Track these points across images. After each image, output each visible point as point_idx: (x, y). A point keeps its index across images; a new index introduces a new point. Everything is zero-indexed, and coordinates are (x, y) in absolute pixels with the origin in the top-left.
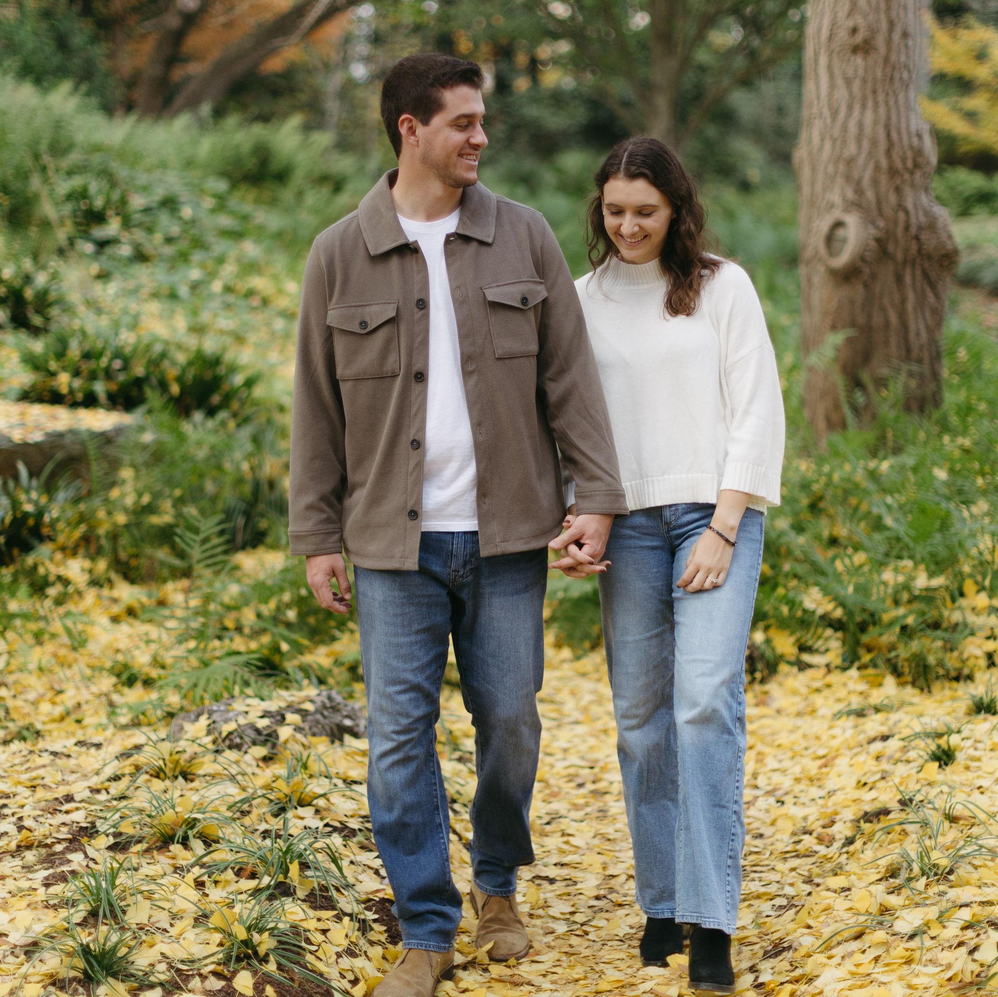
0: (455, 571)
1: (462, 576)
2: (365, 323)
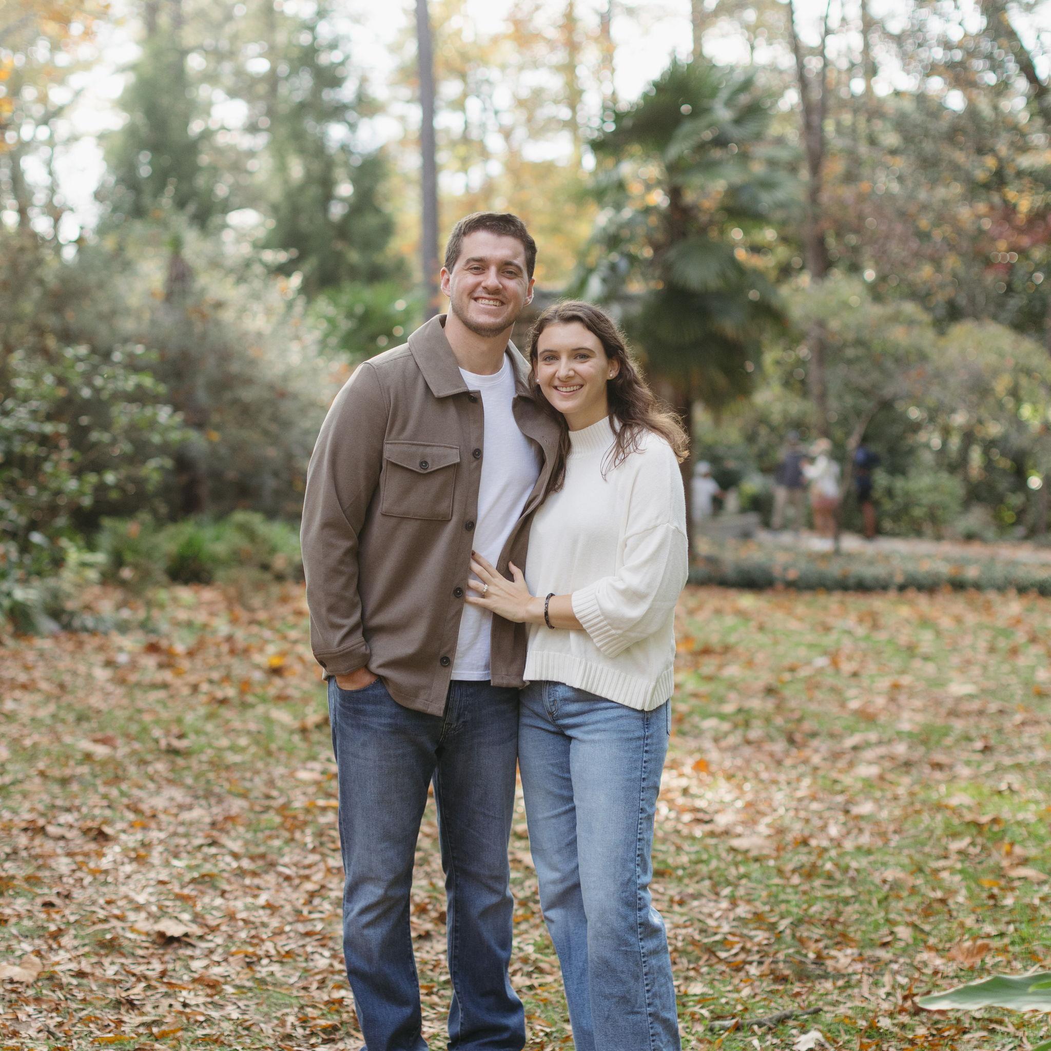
0: (448, 724)
2: (426, 463)
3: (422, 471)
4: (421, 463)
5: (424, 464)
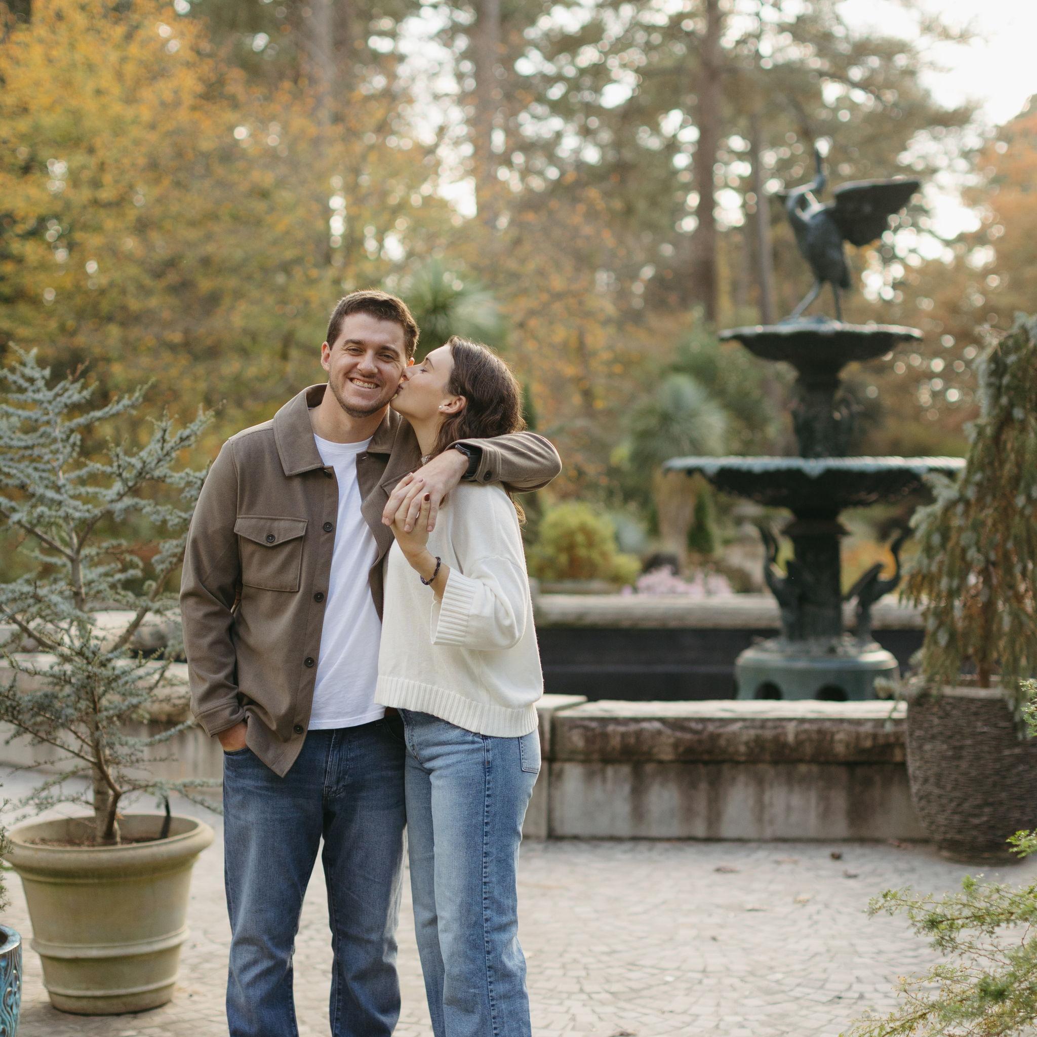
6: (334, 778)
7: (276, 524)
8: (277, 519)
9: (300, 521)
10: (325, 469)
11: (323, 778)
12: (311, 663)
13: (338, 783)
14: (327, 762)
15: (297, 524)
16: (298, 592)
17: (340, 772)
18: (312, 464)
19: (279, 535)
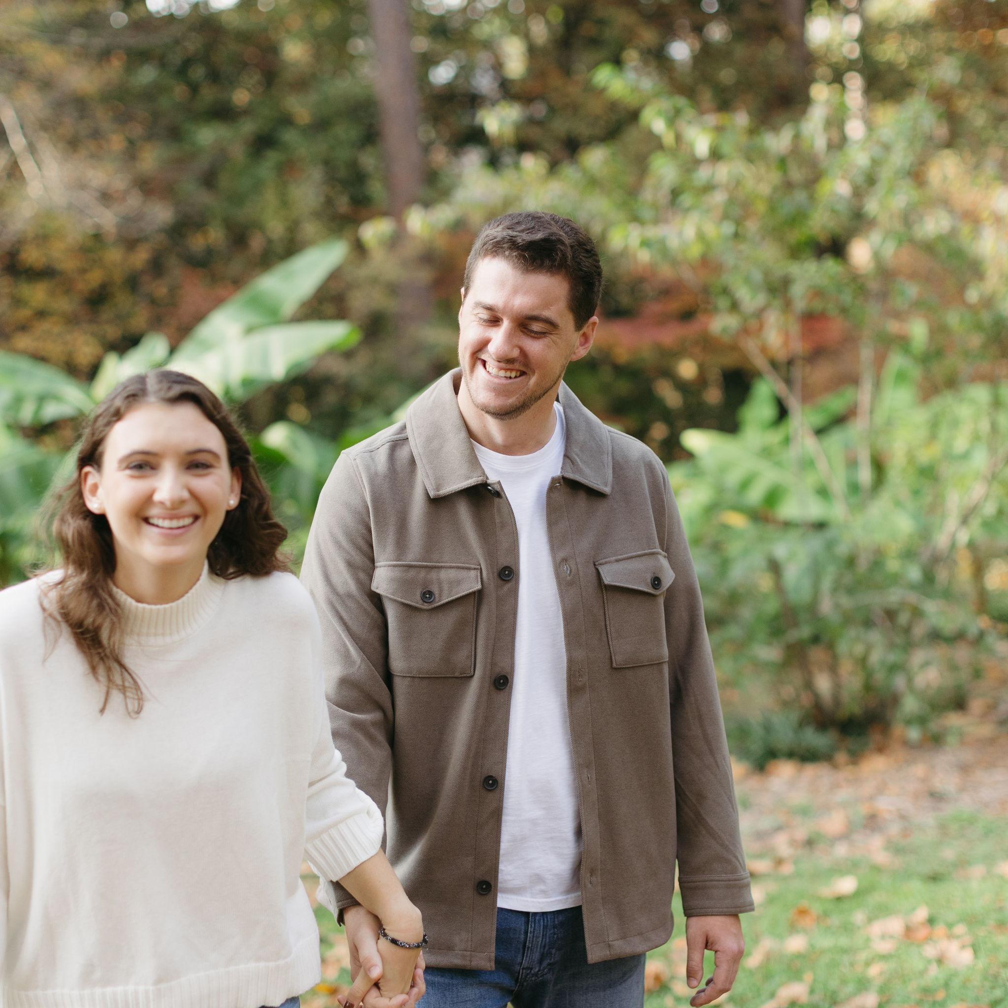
0: (528, 968)
1: (536, 975)
2: (431, 593)
3: (426, 606)
4: (424, 595)
5: (427, 595)
6: (536, 956)
7: (433, 575)
8: (435, 567)
9: (469, 569)
10: (489, 485)
11: (520, 956)
12: (492, 785)
13: (541, 962)
14: (526, 933)
15: (464, 573)
16: (472, 676)
17: (545, 946)
18: (469, 478)
19: (441, 591)
